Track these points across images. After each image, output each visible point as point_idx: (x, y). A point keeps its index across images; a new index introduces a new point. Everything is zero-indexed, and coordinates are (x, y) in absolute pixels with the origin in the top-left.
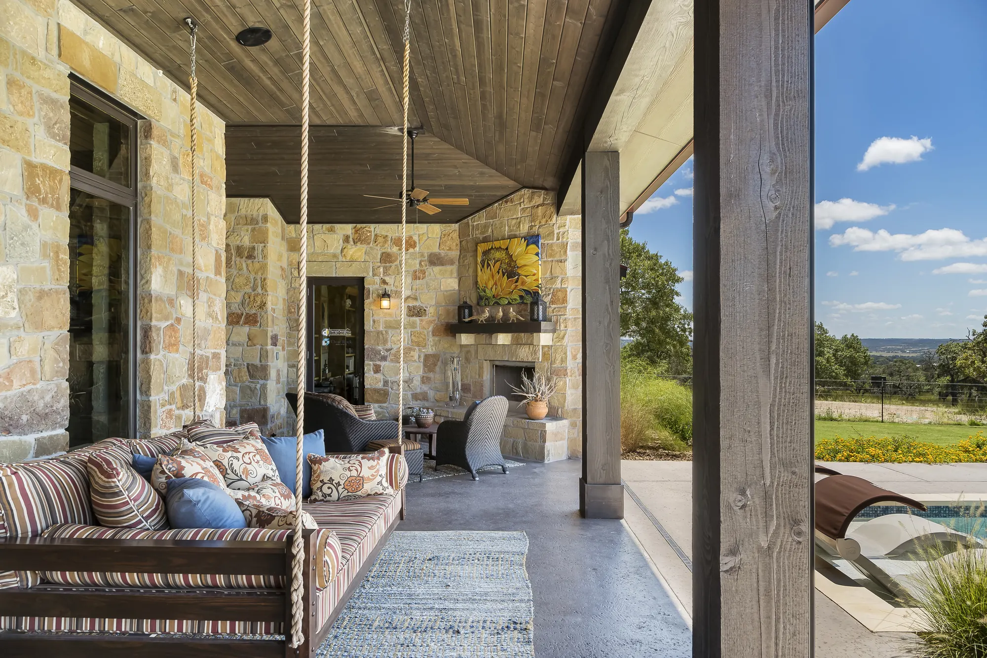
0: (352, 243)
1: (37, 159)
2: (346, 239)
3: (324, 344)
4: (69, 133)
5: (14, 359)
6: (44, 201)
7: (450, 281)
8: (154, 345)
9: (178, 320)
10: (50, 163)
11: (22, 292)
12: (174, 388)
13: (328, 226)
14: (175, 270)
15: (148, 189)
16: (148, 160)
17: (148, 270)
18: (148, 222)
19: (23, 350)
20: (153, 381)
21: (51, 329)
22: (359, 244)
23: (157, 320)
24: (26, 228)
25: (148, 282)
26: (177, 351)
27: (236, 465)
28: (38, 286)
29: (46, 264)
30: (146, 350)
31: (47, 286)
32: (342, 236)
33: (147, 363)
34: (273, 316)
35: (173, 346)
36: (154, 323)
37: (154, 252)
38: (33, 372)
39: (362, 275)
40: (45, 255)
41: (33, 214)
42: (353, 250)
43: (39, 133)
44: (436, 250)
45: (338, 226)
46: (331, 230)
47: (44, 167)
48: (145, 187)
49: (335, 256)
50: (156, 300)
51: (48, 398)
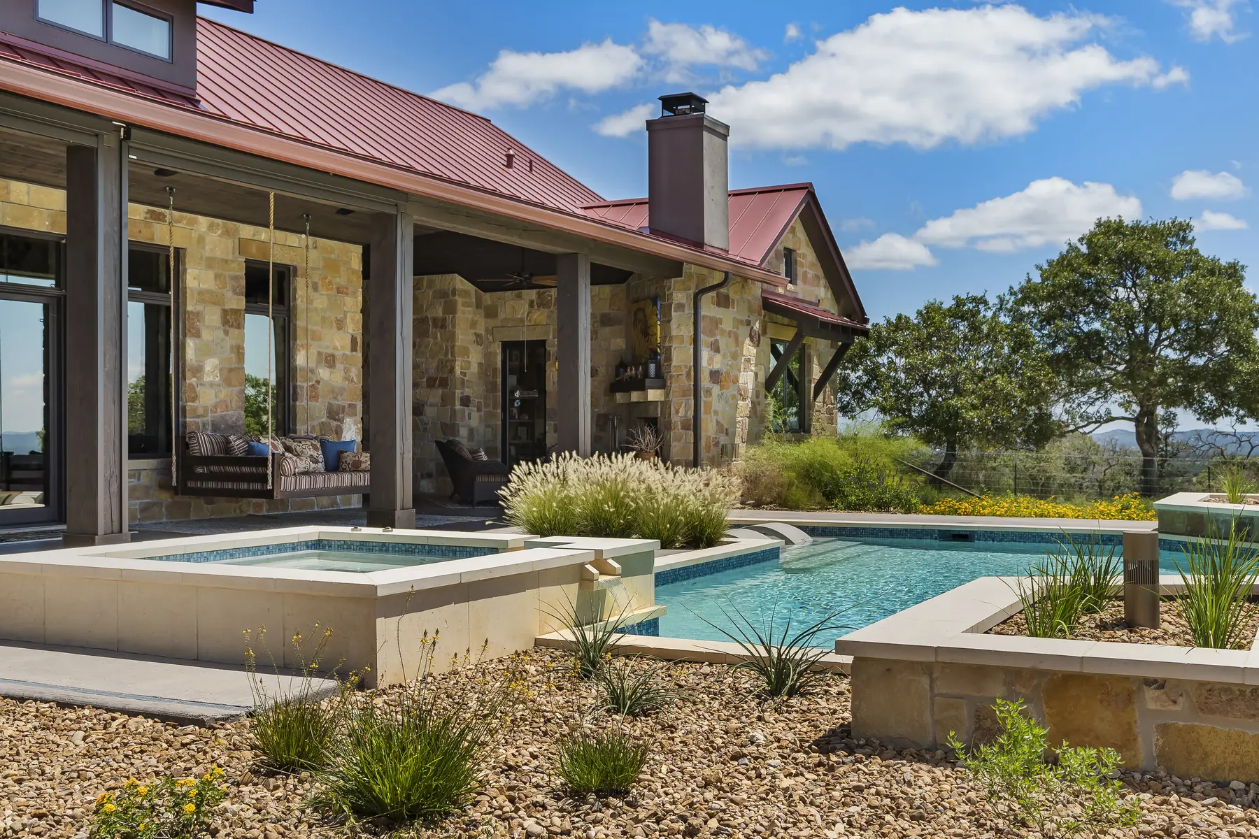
0: (536, 307)
1: (227, 307)
2: (531, 304)
3: (516, 405)
4: (244, 290)
5: (218, 400)
6: (232, 326)
7: (619, 340)
8: (299, 397)
9: (318, 382)
10: (235, 307)
11: (221, 370)
12: (316, 423)
13: (516, 292)
14: (315, 352)
15: (295, 307)
16: (295, 289)
17: (295, 354)
18: (295, 325)
19: (222, 396)
20: (298, 417)
21: (235, 386)
22: (541, 308)
23: (300, 381)
24: (222, 340)
25: (295, 360)
26: (317, 401)
27: (298, 448)
28: (229, 366)
29: (233, 355)
30: (295, 400)
31: (233, 366)
32: (528, 301)
33: (295, 407)
34: (463, 380)
35: (314, 397)
36: (298, 383)
37: (298, 342)
38: (227, 407)
39: (544, 338)
40: (232, 351)
41: (226, 333)
42: (538, 314)
43: (229, 294)
44: (607, 311)
45: (524, 292)
46: (519, 297)
47: (232, 310)
48: (294, 305)
49: (522, 320)
50: (300, 370)
51: (234, 419)
